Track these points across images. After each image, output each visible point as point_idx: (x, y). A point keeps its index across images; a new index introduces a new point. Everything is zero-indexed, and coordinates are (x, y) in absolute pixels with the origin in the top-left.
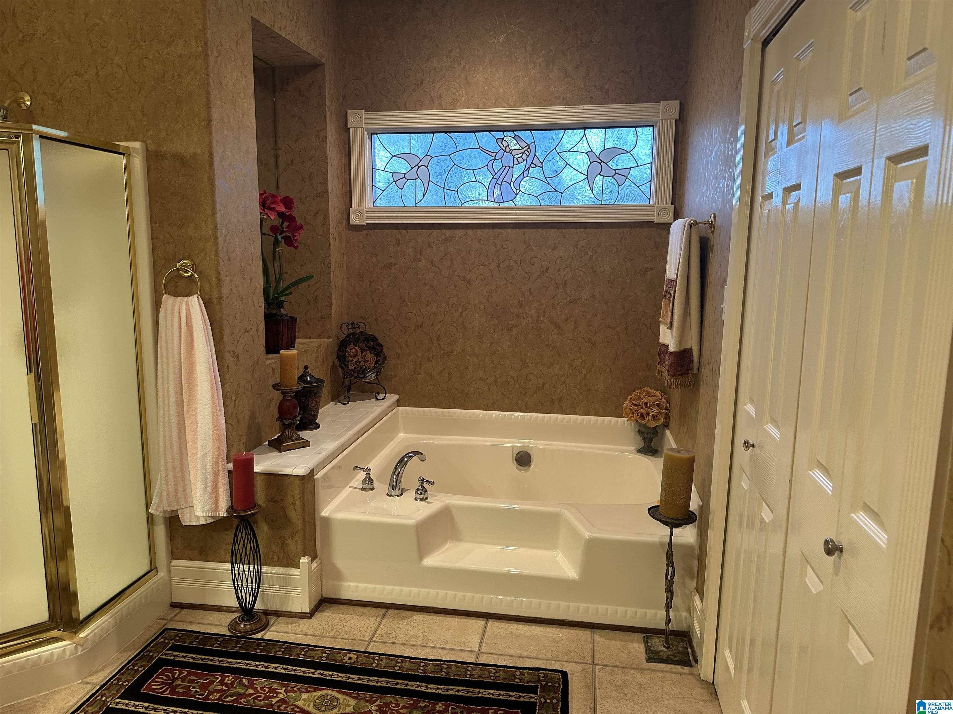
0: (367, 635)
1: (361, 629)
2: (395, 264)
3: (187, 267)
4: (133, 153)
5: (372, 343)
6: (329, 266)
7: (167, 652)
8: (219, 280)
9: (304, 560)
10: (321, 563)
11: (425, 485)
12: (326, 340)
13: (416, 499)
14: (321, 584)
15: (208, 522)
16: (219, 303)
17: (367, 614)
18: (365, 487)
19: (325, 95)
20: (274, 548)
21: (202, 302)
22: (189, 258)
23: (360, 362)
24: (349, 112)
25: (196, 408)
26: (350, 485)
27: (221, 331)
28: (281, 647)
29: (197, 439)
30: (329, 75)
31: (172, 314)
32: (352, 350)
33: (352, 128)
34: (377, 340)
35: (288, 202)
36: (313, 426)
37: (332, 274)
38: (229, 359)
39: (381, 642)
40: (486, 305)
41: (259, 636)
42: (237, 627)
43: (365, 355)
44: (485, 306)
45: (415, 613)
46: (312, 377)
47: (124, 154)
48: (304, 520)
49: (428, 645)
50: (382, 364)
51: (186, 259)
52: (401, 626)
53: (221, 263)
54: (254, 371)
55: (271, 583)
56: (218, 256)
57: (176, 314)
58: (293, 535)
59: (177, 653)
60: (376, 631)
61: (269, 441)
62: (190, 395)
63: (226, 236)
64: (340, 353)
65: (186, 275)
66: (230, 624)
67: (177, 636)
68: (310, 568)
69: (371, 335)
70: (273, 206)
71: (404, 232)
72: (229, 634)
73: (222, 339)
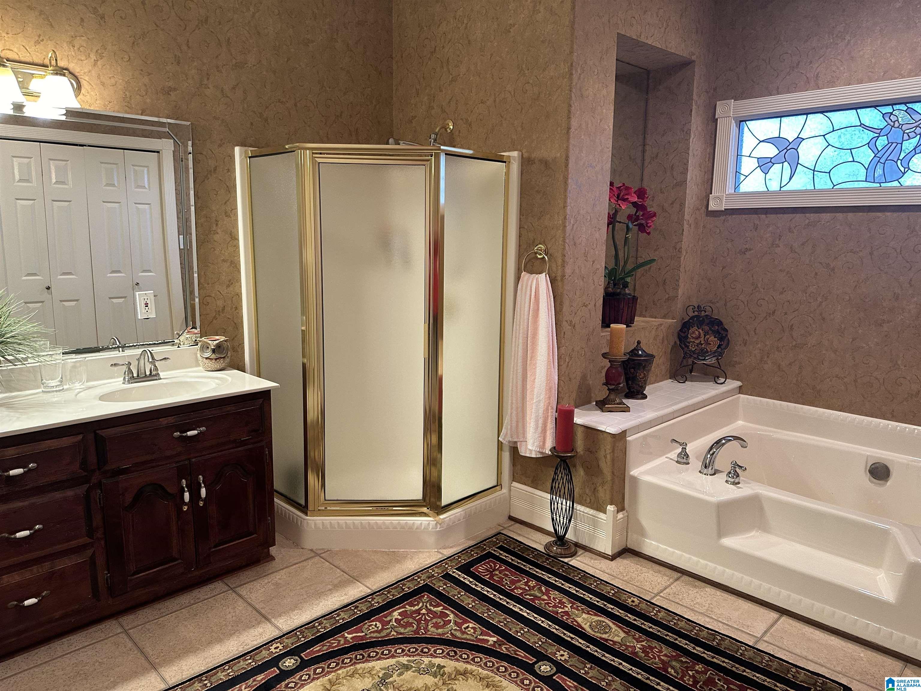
0: (656, 589)
1: (652, 583)
2: (750, 250)
3: (541, 250)
4: (512, 161)
5: (717, 327)
6: (680, 251)
7: (496, 549)
8: (563, 261)
9: (611, 508)
10: (628, 516)
11: (738, 470)
12: (670, 320)
13: (727, 481)
14: (627, 535)
15: (538, 456)
16: (562, 280)
17: (663, 573)
18: (680, 460)
19: (693, 91)
20: (587, 491)
21: (548, 279)
22: (544, 243)
23: (702, 344)
24: (718, 103)
25: (536, 363)
26: (667, 456)
27: (561, 304)
28: (579, 574)
29: (534, 388)
30: (699, 71)
31: (526, 288)
32: (694, 332)
33: (719, 118)
34: (722, 325)
35: (641, 193)
36: (640, 396)
37: (682, 258)
38: (566, 327)
39: (667, 599)
40: (851, 295)
41: (566, 560)
42: (551, 548)
43: (708, 338)
44: (850, 297)
45: (709, 586)
46: (643, 351)
47: (505, 162)
48: (613, 473)
49: (711, 616)
50: (725, 349)
51: (540, 244)
52: (690, 592)
53: (567, 248)
54: (588, 340)
55: (583, 521)
56: (564, 242)
57: (529, 288)
58: (603, 484)
59: (502, 552)
60: (665, 589)
61: (596, 402)
62: (533, 353)
63: (573, 225)
64: (683, 335)
65: (539, 257)
66: (546, 545)
67: (506, 540)
68: (615, 517)
69: (717, 319)
70: (626, 197)
71: (763, 216)
72: (544, 551)
73: (561, 310)
